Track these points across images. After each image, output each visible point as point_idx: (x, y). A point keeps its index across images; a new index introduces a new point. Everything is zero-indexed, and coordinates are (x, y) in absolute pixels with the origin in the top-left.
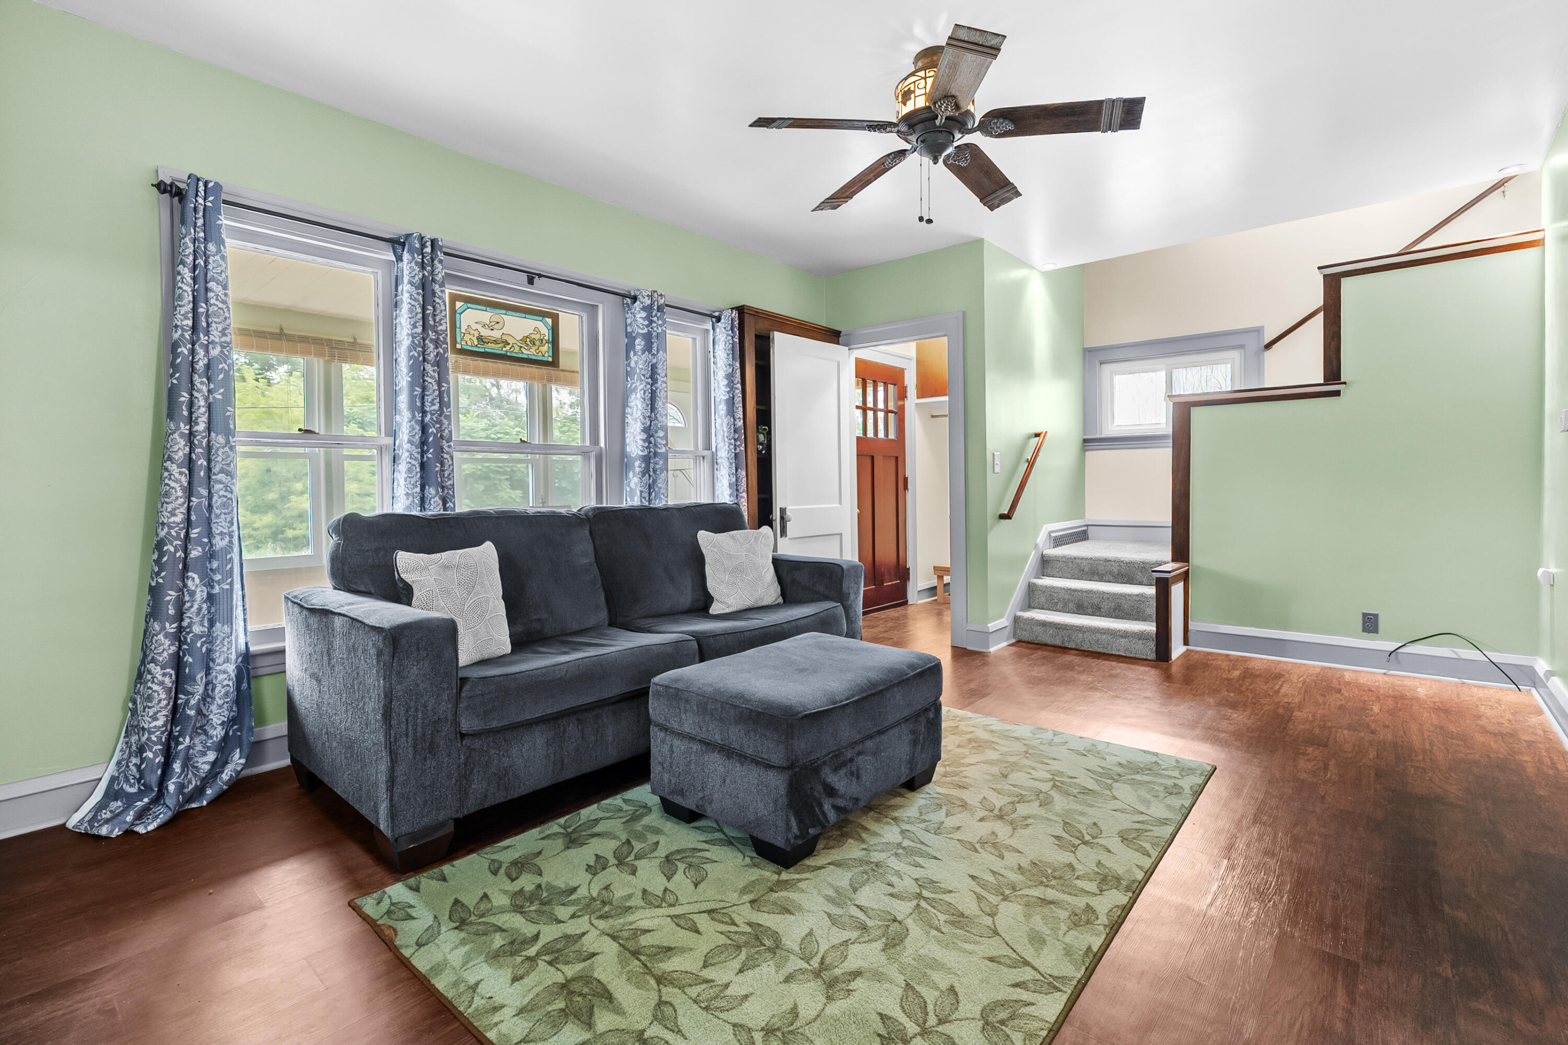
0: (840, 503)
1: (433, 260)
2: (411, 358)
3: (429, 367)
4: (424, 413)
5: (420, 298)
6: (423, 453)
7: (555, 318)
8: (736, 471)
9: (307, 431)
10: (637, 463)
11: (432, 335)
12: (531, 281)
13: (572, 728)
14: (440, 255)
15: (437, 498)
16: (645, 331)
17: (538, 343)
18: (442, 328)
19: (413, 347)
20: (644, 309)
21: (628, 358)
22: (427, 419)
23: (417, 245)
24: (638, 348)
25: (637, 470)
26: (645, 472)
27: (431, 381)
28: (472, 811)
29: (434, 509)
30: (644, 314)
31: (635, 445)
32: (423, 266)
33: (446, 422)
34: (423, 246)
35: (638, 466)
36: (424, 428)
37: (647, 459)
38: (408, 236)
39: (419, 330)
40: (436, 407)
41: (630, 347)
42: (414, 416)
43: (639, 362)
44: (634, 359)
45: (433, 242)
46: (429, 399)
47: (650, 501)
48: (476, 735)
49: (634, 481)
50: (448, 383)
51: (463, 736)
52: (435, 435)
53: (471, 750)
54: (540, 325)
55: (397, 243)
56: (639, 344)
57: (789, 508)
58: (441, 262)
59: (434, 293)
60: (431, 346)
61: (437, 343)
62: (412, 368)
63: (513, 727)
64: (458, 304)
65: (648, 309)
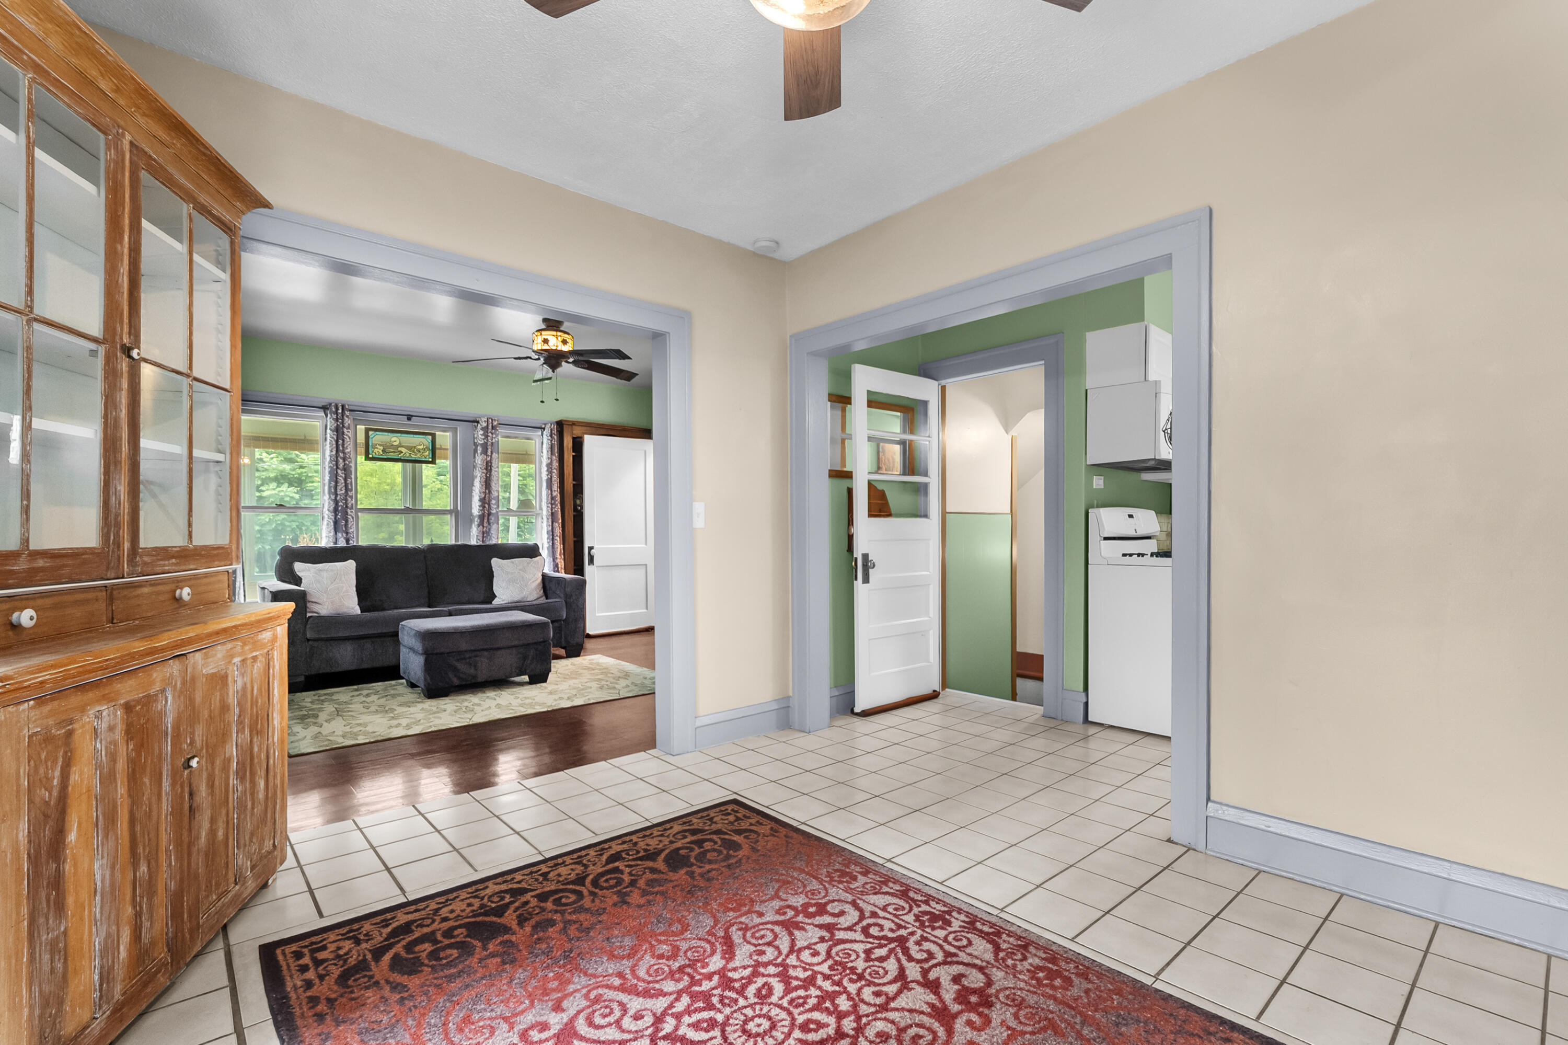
0: (646, 544)
1: (343, 416)
2: (330, 467)
3: (339, 471)
4: (336, 495)
5: (335, 437)
6: (336, 515)
7: (433, 435)
8: (552, 523)
9: (281, 505)
10: (476, 519)
11: (341, 455)
12: (409, 419)
13: (368, 645)
14: (347, 413)
15: (342, 539)
16: (482, 442)
17: (422, 451)
18: (348, 450)
19: (331, 461)
20: (482, 429)
21: (475, 457)
22: (338, 498)
23: (334, 410)
24: (479, 452)
25: (476, 523)
26: (481, 524)
27: (341, 480)
28: (313, 673)
29: (342, 543)
30: (481, 432)
31: (476, 509)
32: (337, 420)
33: (349, 499)
34: (337, 409)
35: (476, 520)
36: (336, 502)
37: (482, 517)
38: (330, 404)
39: (334, 453)
40: (343, 492)
41: (475, 451)
42: (330, 497)
43: (479, 459)
44: (477, 458)
45: (343, 406)
46: (339, 488)
47: (483, 541)
48: (315, 640)
49: (475, 530)
50: (351, 478)
51: (308, 640)
52: (342, 506)
53: (312, 647)
54: (423, 440)
55: (325, 408)
56: (480, 449)
57: (596, 547)
58: (347, 417)
59: (343, 433)
60: (341, 461)
61: (344, 459)
62: (330, 472)
63: (332, 639)
64: (371, 433)
65: (485, 429)
